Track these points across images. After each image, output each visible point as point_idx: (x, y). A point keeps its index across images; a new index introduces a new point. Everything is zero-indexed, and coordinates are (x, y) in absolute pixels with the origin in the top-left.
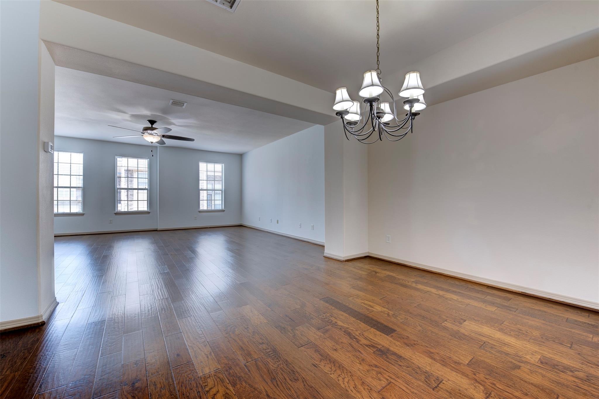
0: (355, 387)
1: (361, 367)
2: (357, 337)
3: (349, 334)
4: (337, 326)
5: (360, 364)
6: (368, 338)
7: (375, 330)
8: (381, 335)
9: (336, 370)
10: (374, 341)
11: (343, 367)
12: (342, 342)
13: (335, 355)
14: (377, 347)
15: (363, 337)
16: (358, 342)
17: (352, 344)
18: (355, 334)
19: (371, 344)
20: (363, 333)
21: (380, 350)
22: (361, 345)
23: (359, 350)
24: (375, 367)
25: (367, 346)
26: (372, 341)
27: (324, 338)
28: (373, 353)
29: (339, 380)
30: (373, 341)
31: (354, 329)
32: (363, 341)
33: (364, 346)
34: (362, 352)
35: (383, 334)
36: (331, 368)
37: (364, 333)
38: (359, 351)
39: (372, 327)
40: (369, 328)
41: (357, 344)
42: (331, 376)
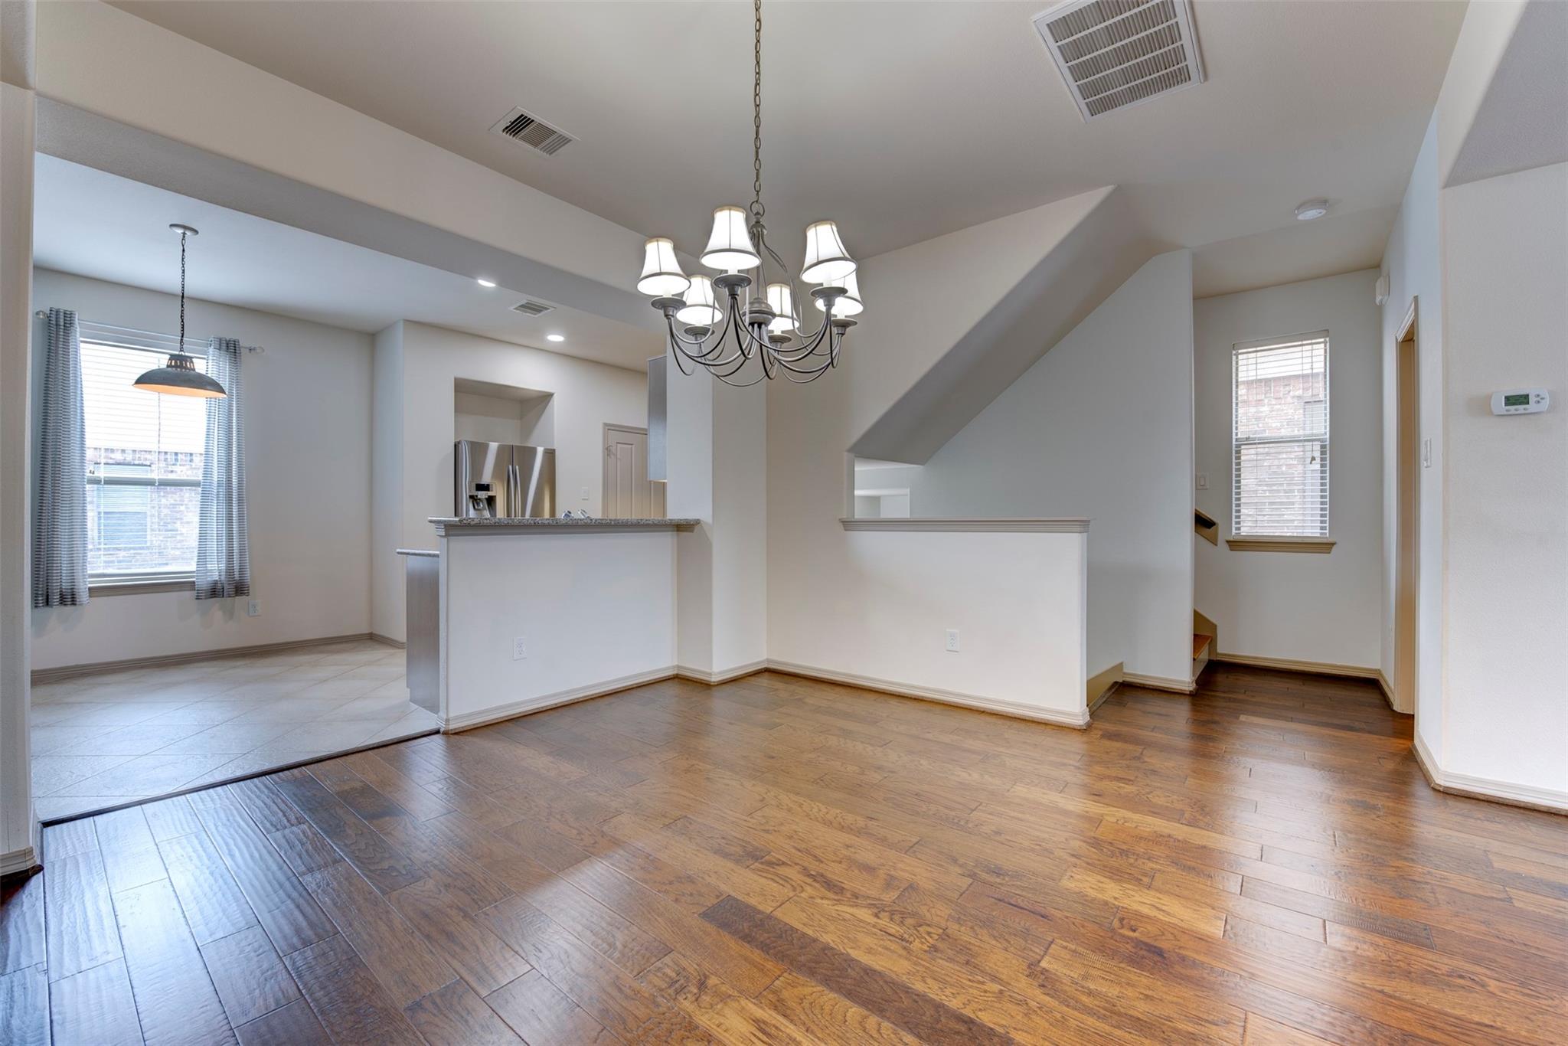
0: (801, 805)
1: (794, 827)
2: (809, 881)
3: (829, 885)
4: (870, 904)
5: (796, 832)
6: (781, 882)
7: (761, 907)
8: (748, 894)
9: (835, 818)
10: (766, 877)
11: (825, 824)
12: (840, 862)
13: (847, 838)
14: (762, 863)
15: (794, 884)
16: (805, 869)
17: (817, 863)
18: (815, 888)
19: (774, 868)
20: (794, 893)
21: (756, 858)
22: (796, 864)
23: (800, 854)
24: (768, 830)
25: (784, 863)
26: (773, 877)
27: (884, 866)
28: (770, 852)
29: (826, 808)
30: (770, 876)
31: (819, 901)
32: (792, 873)
33: (789, 863)
34: (794, 851)
35: (740, 898)
36: (844, 819)
37: (791, 894)
38: (799, 851)
39: (769, 917)
40: (778, 914)
41: (806, 864)
42: (838, 811)
